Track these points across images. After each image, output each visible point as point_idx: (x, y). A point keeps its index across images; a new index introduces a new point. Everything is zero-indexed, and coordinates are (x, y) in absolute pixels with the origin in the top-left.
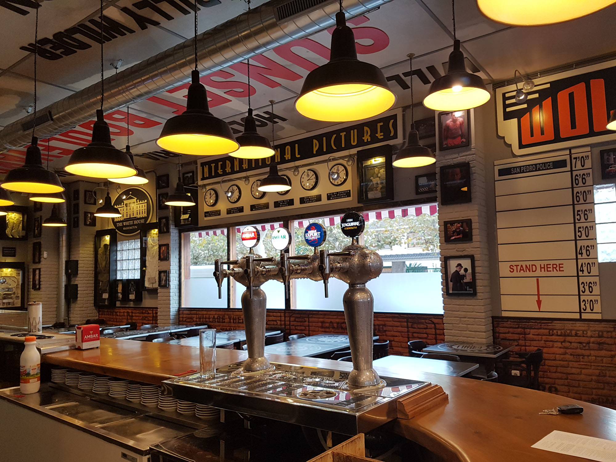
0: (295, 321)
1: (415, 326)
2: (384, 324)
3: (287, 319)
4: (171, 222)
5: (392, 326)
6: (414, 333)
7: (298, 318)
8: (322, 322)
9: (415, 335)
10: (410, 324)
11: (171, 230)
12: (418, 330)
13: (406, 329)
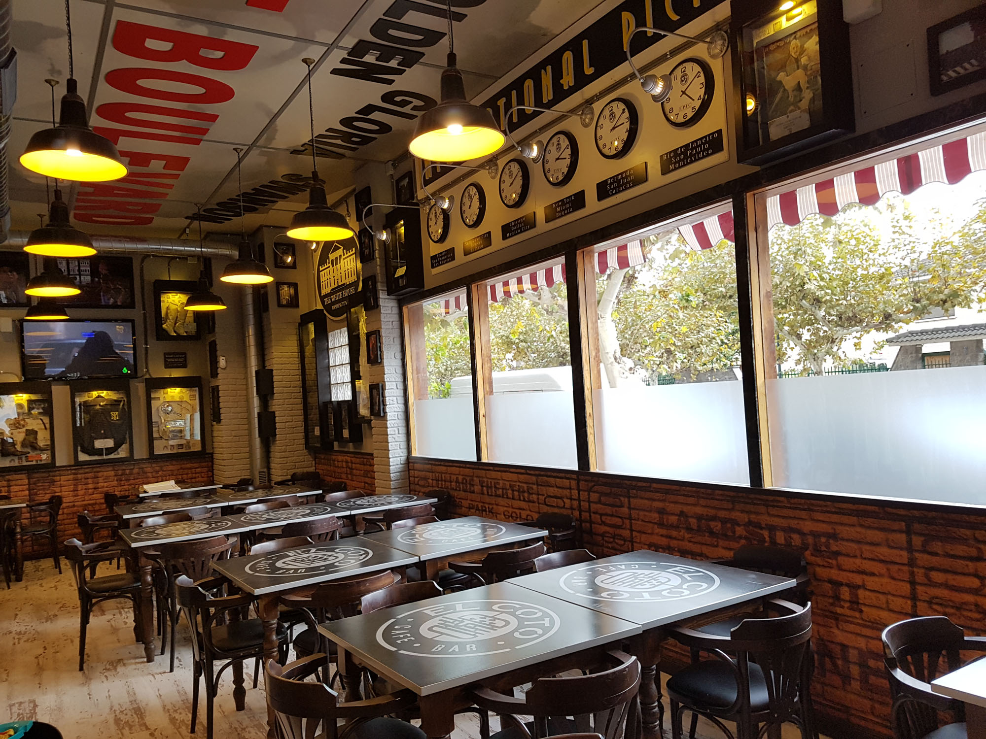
0: (599, 502)
1: (937, 547)
2: (831, 531)
3: (584, 495)
4: (379, 286)
5: (859, 542)
6: (932, 569)
7: (606, 495)
8: (662, 512)
9: (938, 577)
10: (917, 541)
11: (381, 303)
12: (947, 563)
13: (905, 554)
